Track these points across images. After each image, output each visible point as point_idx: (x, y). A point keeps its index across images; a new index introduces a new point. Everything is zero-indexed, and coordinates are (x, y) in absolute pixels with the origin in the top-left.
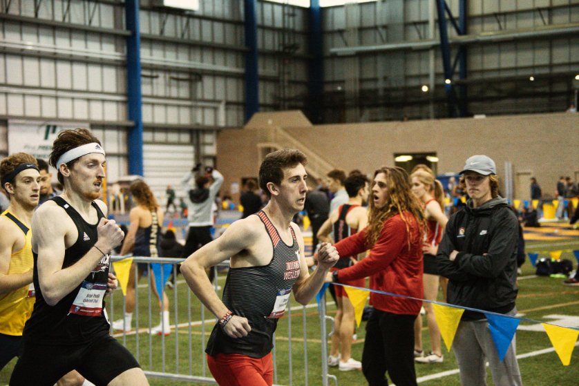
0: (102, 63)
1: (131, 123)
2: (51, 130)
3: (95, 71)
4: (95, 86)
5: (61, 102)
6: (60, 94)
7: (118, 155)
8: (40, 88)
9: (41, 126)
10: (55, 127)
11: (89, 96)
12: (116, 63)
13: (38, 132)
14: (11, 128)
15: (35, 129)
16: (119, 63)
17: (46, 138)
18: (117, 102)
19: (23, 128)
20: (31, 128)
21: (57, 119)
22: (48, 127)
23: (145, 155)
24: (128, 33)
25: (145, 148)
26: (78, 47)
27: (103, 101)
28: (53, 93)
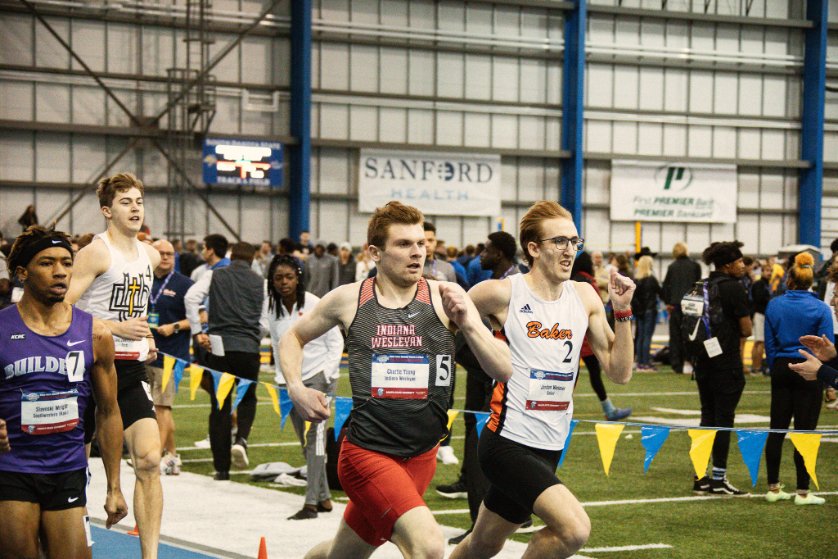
0: (764, 72)
1: (805, 164)
2: (676, 173)
3: (751, 85)
4: (750, 108)
5: (693, 132)
6: (692, 120)
7: (782, 213)
8: (664, 113)
9: (661, 168)
10: (681, 170)
11: (739, 123)
12: (786, 71)
13: (655, 177)
14: (615, 171)
15: (652, 173)
16: (792, 71)
17: (667, 186)
18: (785, 130)
19: (633, 171)
20: (644, 172)
21: (687, 159)
22: (671, 170)
23: (824, 213)
24: (809, 24)
25: (825, 201)
26: (727, 49)
27: (762, 130)
28: (682, 120)
